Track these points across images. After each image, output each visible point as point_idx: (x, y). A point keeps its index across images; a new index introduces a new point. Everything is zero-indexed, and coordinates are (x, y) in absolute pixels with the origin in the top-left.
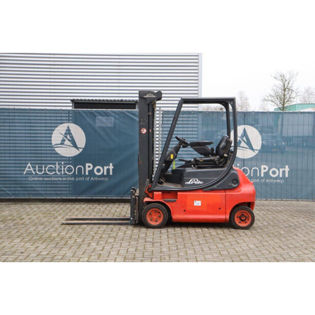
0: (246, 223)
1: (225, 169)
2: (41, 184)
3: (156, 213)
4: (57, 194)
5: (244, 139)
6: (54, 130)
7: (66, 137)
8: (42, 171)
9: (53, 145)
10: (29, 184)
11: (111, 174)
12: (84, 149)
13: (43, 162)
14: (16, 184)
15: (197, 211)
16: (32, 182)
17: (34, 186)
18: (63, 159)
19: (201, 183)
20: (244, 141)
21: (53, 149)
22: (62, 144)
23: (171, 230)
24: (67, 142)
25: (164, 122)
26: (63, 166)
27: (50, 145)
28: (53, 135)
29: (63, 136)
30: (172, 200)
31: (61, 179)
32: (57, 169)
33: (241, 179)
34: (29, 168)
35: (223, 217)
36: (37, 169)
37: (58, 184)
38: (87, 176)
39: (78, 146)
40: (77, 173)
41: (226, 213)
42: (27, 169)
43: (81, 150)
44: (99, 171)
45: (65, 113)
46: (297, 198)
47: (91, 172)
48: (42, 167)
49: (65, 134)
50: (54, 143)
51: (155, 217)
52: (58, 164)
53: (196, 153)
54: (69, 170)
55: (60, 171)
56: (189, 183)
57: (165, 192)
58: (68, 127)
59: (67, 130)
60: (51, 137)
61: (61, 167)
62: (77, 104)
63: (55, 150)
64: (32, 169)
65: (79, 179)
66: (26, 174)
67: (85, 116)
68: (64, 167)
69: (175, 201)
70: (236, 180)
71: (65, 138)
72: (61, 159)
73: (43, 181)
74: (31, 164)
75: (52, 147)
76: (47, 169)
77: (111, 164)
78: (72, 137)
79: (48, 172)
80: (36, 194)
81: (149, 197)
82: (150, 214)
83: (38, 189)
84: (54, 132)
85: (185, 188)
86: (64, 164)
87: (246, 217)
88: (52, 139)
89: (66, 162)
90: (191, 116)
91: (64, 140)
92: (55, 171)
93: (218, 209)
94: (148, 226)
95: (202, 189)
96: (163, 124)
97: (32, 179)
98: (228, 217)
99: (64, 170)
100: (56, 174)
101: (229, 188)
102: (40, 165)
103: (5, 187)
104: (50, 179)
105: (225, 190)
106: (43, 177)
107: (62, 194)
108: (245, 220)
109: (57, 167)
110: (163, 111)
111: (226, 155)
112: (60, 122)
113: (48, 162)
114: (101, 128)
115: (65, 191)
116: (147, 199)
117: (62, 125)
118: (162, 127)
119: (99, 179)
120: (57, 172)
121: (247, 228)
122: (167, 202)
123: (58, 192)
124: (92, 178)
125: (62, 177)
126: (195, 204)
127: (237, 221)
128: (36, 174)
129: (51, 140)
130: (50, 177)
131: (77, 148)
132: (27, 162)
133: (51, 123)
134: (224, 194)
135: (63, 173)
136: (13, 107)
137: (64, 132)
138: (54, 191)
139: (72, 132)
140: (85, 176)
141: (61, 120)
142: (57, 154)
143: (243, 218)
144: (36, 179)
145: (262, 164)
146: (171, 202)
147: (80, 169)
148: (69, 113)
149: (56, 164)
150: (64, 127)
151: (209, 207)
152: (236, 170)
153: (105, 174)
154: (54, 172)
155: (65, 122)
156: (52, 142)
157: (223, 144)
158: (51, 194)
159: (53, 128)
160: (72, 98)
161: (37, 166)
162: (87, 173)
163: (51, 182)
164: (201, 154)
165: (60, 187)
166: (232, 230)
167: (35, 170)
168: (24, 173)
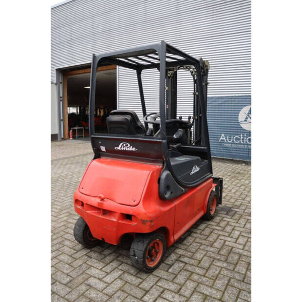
8: (231, 139)
9: (239, 121)
13: (232, 133)
22: (245, 121)
24: (249, 120)
27: (237, 121)
28: (239, 114)
34: (223, 137)
36: (228, 137)
42: (221, 138)
48: (231, 136)
49: (248, 113)
52: (242, 135)
54: (250, 140)
55: (243, 140)
58: (250, 108)
60: (238, 116)
63: (240, 125)
64: (224, 139)
68: (247, 137)
72: (244, 131)
74: (224, 134)
75: (239, 123)
76: (234, 138)
79: (235, 141)
88: (239, 117)
89: (248, 134)
91: (247, 118)
92: (240, 139)
100: (240, 142)
112: (244, 105)
113: (235, 133)
129: (238, 118)
132: (222, 132)
133: (238, 106)
135: (245, 141)
141: (245, 103)
142: (241, 127)
149: (240, 135)
155: (248, 105)
156: (239, 119)
159: (239, 110)
161: (228, 135)
167: (226, 138)
168: (220, 140)
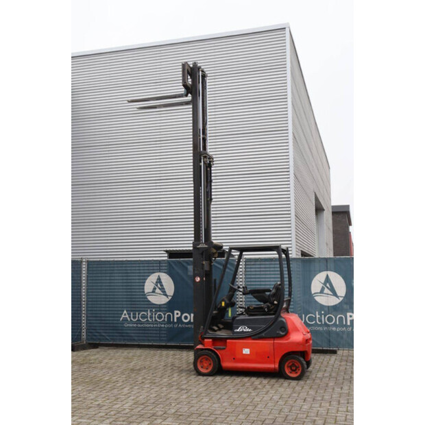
0: (296, 373)
2: (140, 330)
3: (206, 360)
4: (149, 341)
5: (328, 285)
6: (146, 279)
7: (157, 286)
8: (136, 317)
9: (146, 293)
10: (124, 330)
12: (173, 297)
13: (137, 309)
14: (113, 330)
15: (245, 359)
16: (127, 328)
17: (129, 332)
18: (154, 306)
19: (250, 330)
20: (327, 287)
21: (145, 297)
22: (153, 292)
23: (218, 379)
24: (158, 291)
25: (247, 270)
27: (143, 293)
28: (146, 284)
29: (154, 285)
30: (221, 347)
31: (152, 326)
32: (149, 316)
33: (290, 326)
34: (125, 315)
35: (272, 366)
36: (132, 316)
37: (150, 330)
38: (176, 323)
39: (168, 294)
40: (166, 320)
41: (274, 362)
42: (123, 316)
43: (170, 298)
44: (186, 318)
45: (156, 263)
47: (179, 319)
48: (136, 314)
49: (157, 282)
50: (146, 291)
51: (205, 365)
52: (150, 311)
53: (255, 300)
54: (160, 317)
55: (151, 317)
56: (238, 330)
57: (215, 340)
58: (159, 276)
59: (158, 279)
60: (144, 286)
61: (152, 314)
62: (172, 254)
63: (147, 298)
64: (127, 316)
65: (168, 326)
66: (122, 320)
67: (173, 265)
68: (155, 314)
69: (224, 349)
70: (284, 328)
72: (152, 306)
73: (137, 327)
74: (127, 311)
75: (145, 295)
76: (140, 316)
78: (162, 285)
79: (140, 319)
80: (131, 340)
81: (201, 344)
82: (201, 362)
83: (133, 335)
85: (235, 336)
86: (155, 311)
87: (297, 367)
89: (156, 309)
90: (273, 263)
91: (155, 289)
92: (147, 317)
93: (266, 357)
94: (199, 374)
95: (250, 337)
96: (245, 271)
97: (128, 325)
98: (277, 366)
99: (156, 317)
100: (148, 320)
101: (277, 336)
102: (134, 312)
103: (105, 333)
105: (274, 338)
106: (137, 324)
107: (153, 340)
108: (296, 369)
109: (149, 314)
110: (245, 259)
111: (276, 302)
112: (152, 271)
113: (141, 309)
115: (155, 337)
116: (200, 346)
117: (154, 274)
118: (245, 275)
119: (187, 326)
121: (298, 378)
122: (217, 349)
123: (150, 338)
124: (180, 325)
125: (153, 324)
126: (244, 352)
127: (287, 371)
128: (131, 320)
129: (144, 289)
130: (142, 324)
132: (123, 309)
133: (145, 273)
134: (273, 342)
135: (153, 319)
136: (112, 259)
137: (155, 281)
138: (146, 337)
139: (163, 281)
140: (173, 322)
142: (149, 301)
143: (294, 368)
144: (131, 325)
145: (347, 312)
146: (220, 349)
147: (169, 316)
148: (160, 263)
149: (148, 311)
150: (156, 276)
151: (257, 356)
152: (283, 318)
153: (192, 321)
154: (146, 319)
155: (156, 271)
158: (144, 340)
160: (165, 249)
161: (132, 313)
162: (175, 320)
163: (143, 329)
164: (260, 301)
165: (151, 333)
166: (281, 381)
167: (130, 317)
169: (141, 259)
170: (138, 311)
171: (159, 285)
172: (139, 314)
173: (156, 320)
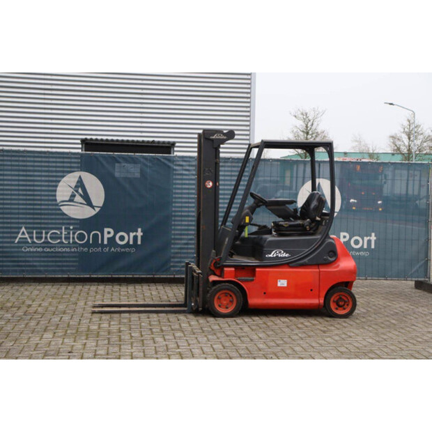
0: (344, 309)
1: (319, 237)
2: (41, 257)
3: (226, 296)
4: (63, 272)
6: (59, 181)
7: (77, 191)
8: (41, 238)
9: (58, 201)
10: (23, 257)
11: (139, 243)
12: (102, 208)
13: (43, 226)
14: (3, 257)
15: (282, 293)
16: (28, 255)
17: (31, 259)
18: (72, 221)
19: (287, 255)
21: (57, 207)
22: (70, 201)
23: (247, 319)
24: (78, 199)
26: (71, 232)
27: (54, 203)
28: (58, 189)
29: (72, 190)
31: (68, 250)
32: (63, 236)
33: (339, 250)
34: (23, 234)
35: (315, 301)
36: (35, 235)
37: (64, 257)
38: (106, 246)
39: (94, 204)
40: (91, 242)
41: (319, 297)
42: (20, 236)
43: (97, 210)
44: (122, 238)
45: (76, 158)
46: (385, 277)
47: (112, 240)
48: (42, 233)
49: (76, 187)
50: (59, 199)
51: (225, 302)
52: (65, 229)
54: (81, 237)
55: (67, 238)
56: (271, 256)
58: (80, 177)
59: (78, 182)
60: (55, 191)
61: (69, 233)
63: (60, 210)
64: (27, 236)
65: (94, 250)
66: (18, 242)
67: (104, 163)
68: (74, 233)
69: (253, 280)
70: (333, 252)
71: (76, 193)
72: (68, 221)
73: (43, 252)
74: (26, 228)
75: (57, 205)
76: (49, 235)
77: (140, 230)
78: (85, 191)
79: (50, 240)
80: (33, 272)
81: (215, 274)
82: (219, 298)
84: (60, 184)
85: (266, 263)
86: (74, 229)
87: (345, 302)
88: (58, 193)
89: (76, 226)
91: (73, 196)
92: (61, 238)
93: (309, 291)
94: (216, 315)
95: (288, 264)
97: (28, 250)
98: (322, 301)
99: (74, 237)
100: (62, 243)
101: (324, 262)
102: (39, 231)
104: (52, 250)
105: (318, 265)
106: (43, 247)
107: (69, 271)
108: (344, 305)
109: (64, 233)
111: (318, 219)
112: (69, 169)
113: (50, 226)
114: (126, 179)
115: (74, 266)
116: (213, 278)
117: (71, 174)
119: (123, 250)
120: (64, 241)
121: (346, 316)
122: (242, 281)
123: (64, 268)
124: (113, 249)
125: (70, 248)
126: (279, 284)
127: (333, 306)
128: (33, 242)
129: (55, 196)
130: (53, 247)
131: (93, 207)
132: (20, 226)
133: (56, 171)
134: (318, 270)
135: (71, 241)
137: (73, 185)
138: (59, 266)
140: (103, 245)
141: (71, 167)
142: (64, 214)
143: (341, 303)
144: (33, 250)
145: (341, 231)
146: (247, 281)
147: (96, 236)
149: (61, 229)
150: (75, 177)
151: (298, 289)
152: (333, 239)
153: (131, 243)
154: (59, 241)
155: (76, 170)
156: (58, 198)
157: (314, 203)
158: (54, 271)
159: (58, 179)
161: (35, 231)
162: (106, 242)
163: (53, 255)
164: (279, 217)
165: (67, 261)
167: (31, 238)
168: (16, 242)
169: (50, 150)
170: (44, 228)
171: (80, 190)
172: (46, 233)
173: (74, 243)
